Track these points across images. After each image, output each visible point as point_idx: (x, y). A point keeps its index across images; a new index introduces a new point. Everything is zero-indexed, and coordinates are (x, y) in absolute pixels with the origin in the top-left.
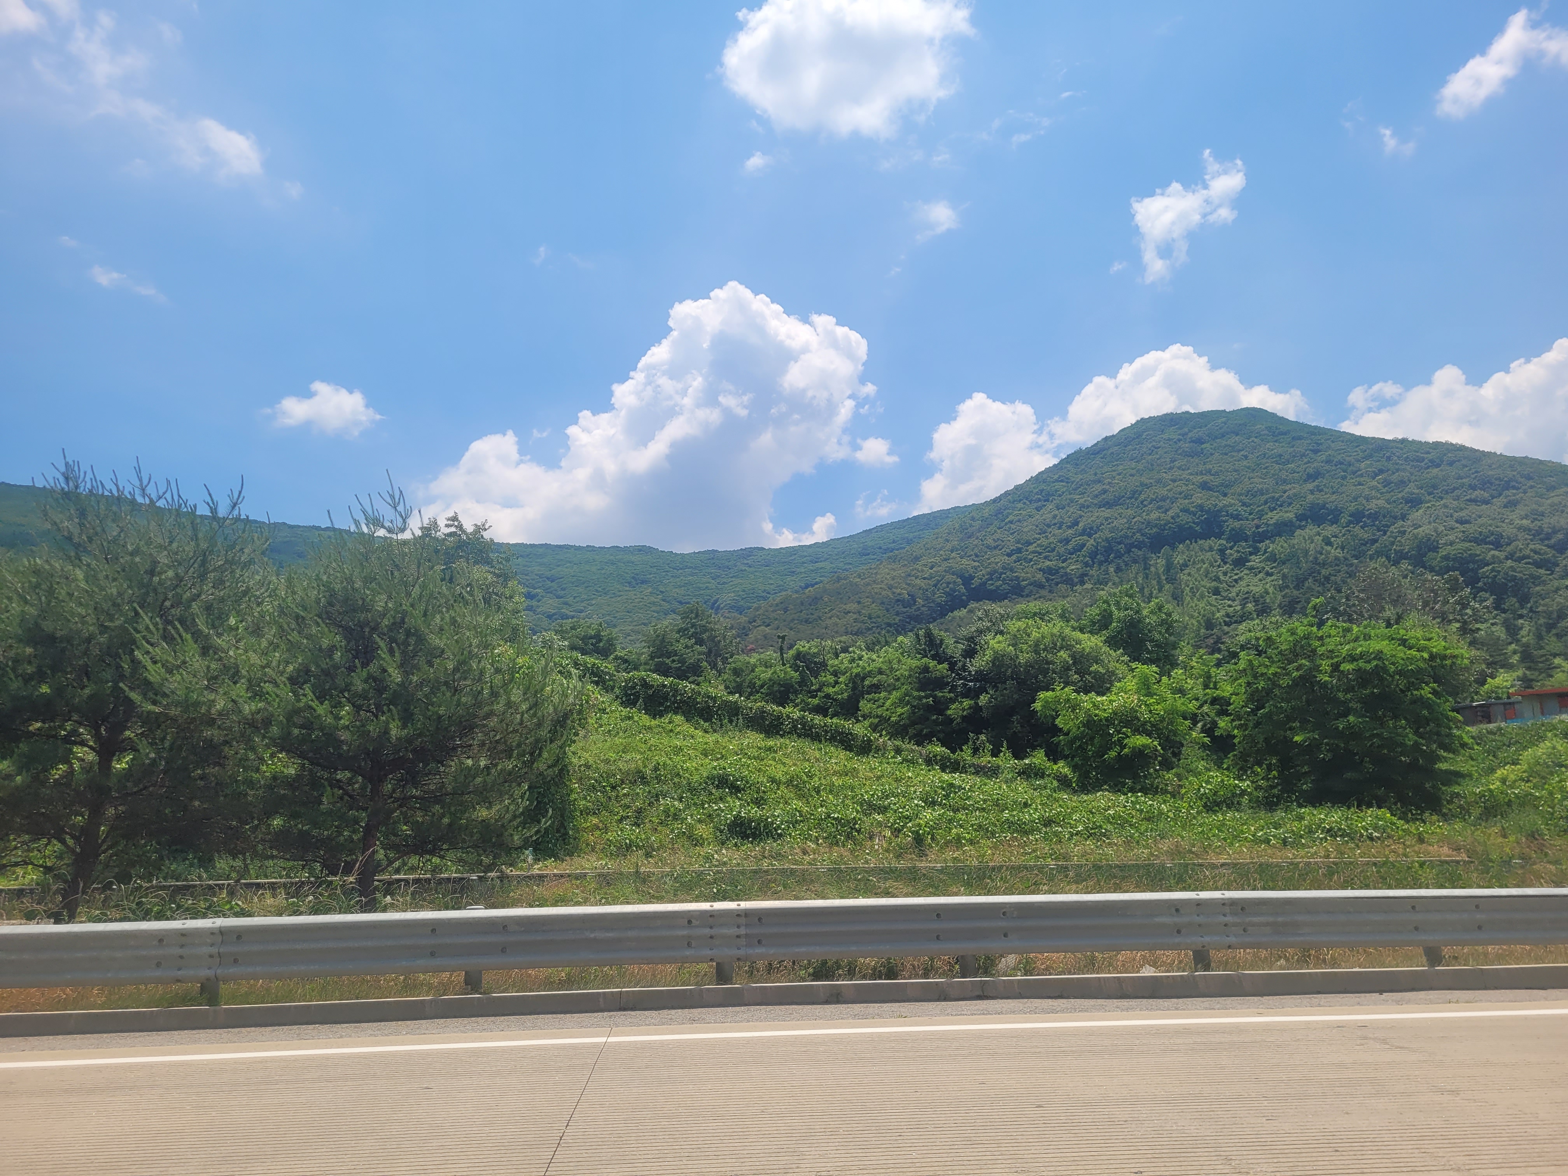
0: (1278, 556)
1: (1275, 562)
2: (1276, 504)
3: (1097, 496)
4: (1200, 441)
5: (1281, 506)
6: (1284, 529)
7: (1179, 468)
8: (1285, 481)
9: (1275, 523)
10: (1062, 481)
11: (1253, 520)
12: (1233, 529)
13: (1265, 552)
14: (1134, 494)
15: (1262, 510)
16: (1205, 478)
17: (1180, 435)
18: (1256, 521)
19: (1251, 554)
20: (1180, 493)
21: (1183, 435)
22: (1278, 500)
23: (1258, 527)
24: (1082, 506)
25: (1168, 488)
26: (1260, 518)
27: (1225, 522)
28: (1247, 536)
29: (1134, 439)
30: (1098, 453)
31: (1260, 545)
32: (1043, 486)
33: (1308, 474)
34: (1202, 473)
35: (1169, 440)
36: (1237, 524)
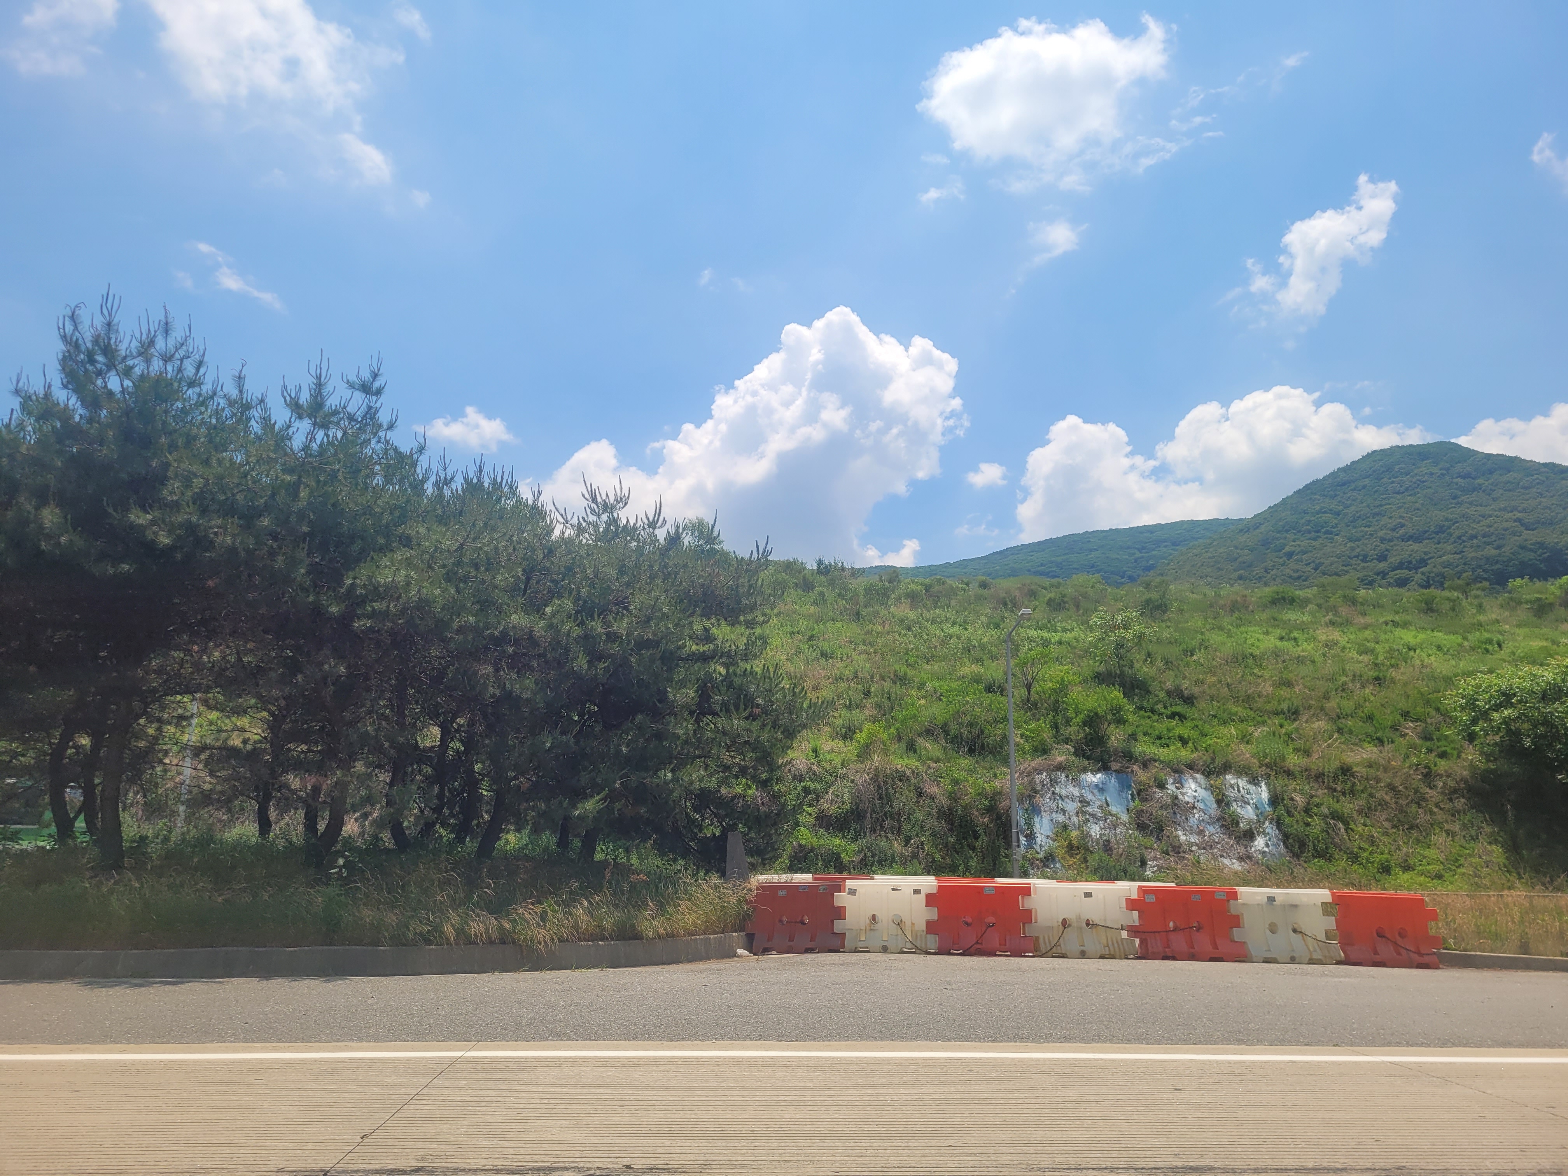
3: (1393, 530)
7: (1471, 503)
10: (1325, 512)
14: (1441, 530)
20: (1506, 530)
24: (1382, 540)
25: (1482, 523)
29: (1383, 472)
30: (1344, 484)
32: (1308, 518)
35: (1432, 474)
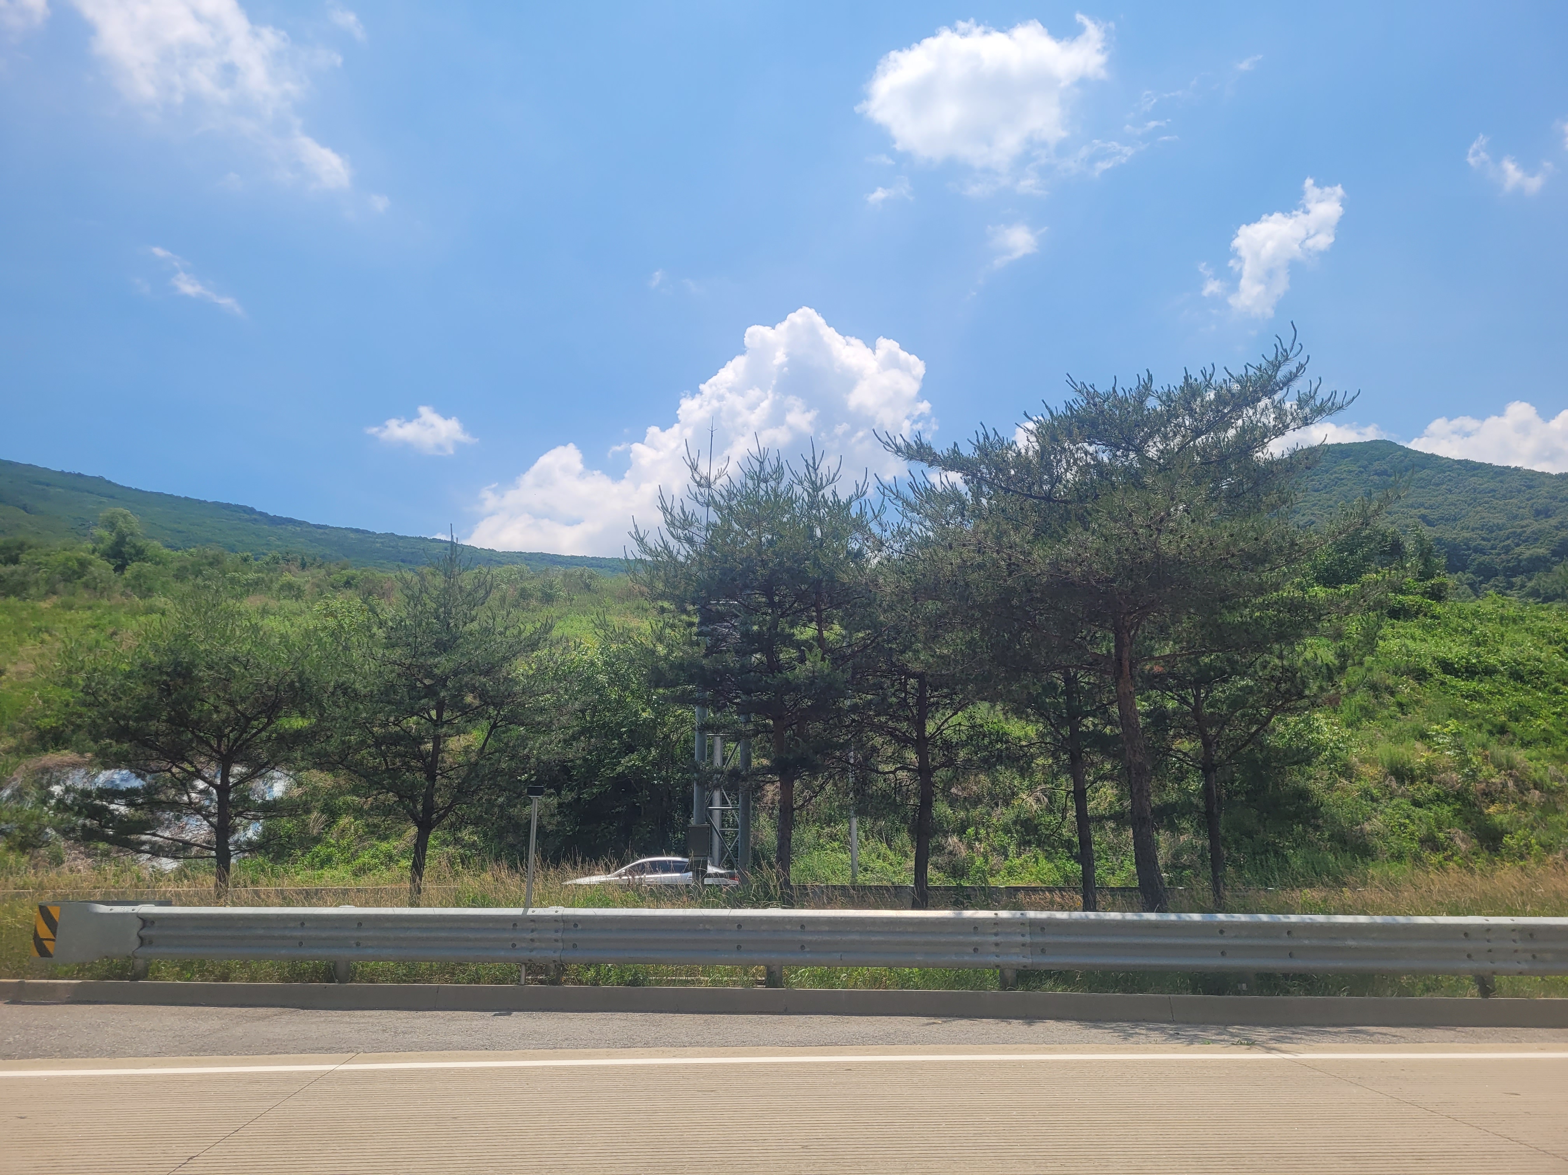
0: (1541, 591)
1: (1539, 597)
2: (1521, 539)
4: (1384, 473)
5: (1524, 541)
6: (1537, 565)
8: (1515, 517)
9: (1528, 558)
11: (1499, 554)
12: (1480, 564)
13: (1523, 586)
15: (1509, 545)
16: (1423, 511)
17: (1359, 467)
18: (1503, 556)
19: (1507, 589)
21: (1365, 467)
22: (1520, 535)
23: (1508, 561)
26: (1506, 553)
27: (1466, 555)
28: (1496, 570)
31: (1514, 580)
33: (1536, 510)
34: (1412, 506)
36: (1486, 558)
